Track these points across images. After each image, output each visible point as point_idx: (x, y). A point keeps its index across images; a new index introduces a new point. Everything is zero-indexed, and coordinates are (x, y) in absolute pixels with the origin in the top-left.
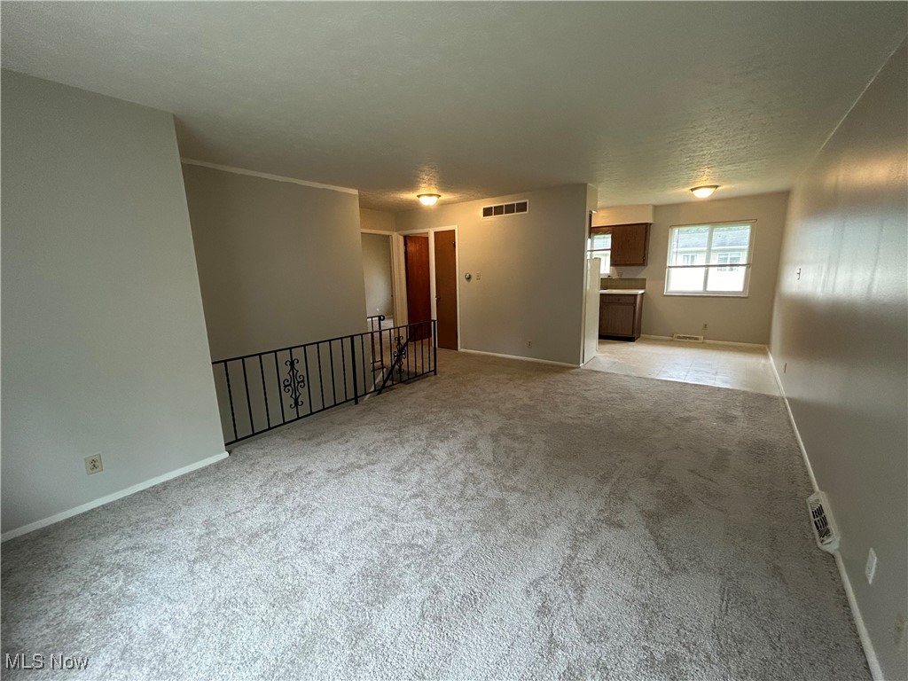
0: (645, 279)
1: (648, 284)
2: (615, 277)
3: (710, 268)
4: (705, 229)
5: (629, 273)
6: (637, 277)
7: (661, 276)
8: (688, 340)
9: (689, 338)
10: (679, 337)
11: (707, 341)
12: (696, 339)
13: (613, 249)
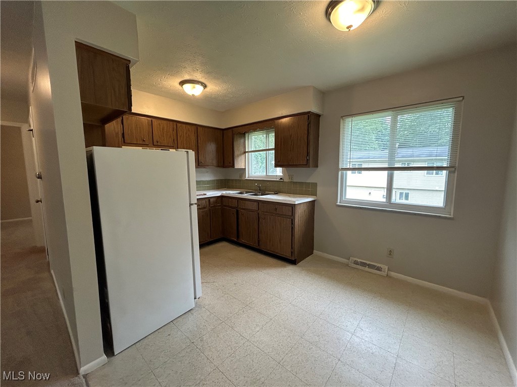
0: (316, 184)
1: (319, 190)
2: (286, 180)
3: (396, 173)
4: (386, 119)
5: (302, 175)
6: (308, 181)
7: (335, 181)
8: (367, 269)
9: (370, 266)
10: (356, 263)
11: (393, 274)
12: (379, 269)
13: (277, 149)
